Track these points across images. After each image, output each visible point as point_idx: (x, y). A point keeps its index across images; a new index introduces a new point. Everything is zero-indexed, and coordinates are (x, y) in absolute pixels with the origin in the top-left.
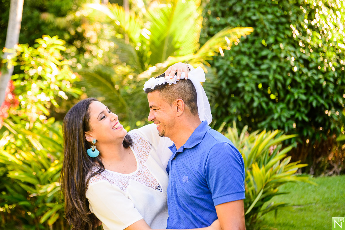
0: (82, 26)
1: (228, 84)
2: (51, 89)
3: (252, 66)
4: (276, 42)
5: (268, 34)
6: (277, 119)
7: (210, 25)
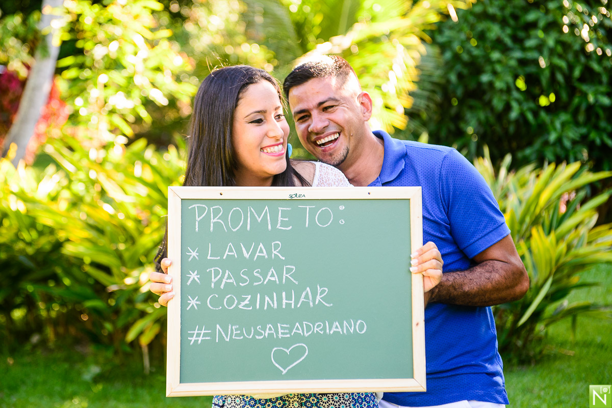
1: (460, 76)
2: (135, 85)
3: (508, 41)
6: (554, 144)
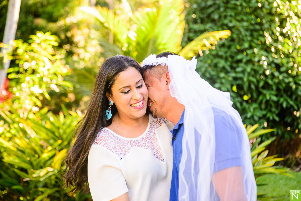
0: (71, 31)
2: (44, 82)
3: (228, 68)
4: (251, 47)
5: (243, 40)
6: (250, 118)
7: (190, 30)
